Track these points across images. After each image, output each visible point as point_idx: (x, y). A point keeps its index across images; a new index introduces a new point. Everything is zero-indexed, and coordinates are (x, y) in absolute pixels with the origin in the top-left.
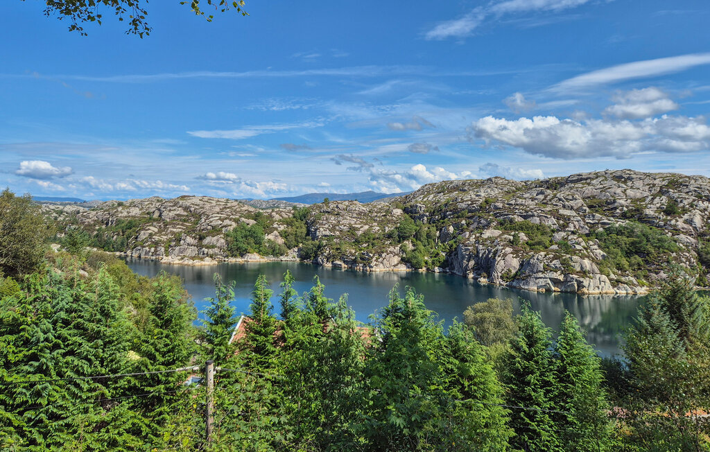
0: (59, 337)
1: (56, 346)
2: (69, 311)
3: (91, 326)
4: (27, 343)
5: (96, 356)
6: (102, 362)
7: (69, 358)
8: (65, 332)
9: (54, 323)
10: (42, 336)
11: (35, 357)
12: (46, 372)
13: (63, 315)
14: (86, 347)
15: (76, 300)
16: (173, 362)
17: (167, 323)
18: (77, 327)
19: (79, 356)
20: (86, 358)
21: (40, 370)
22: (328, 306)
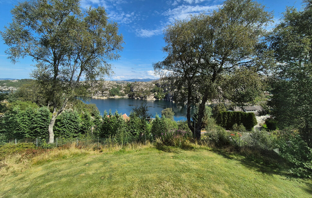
0: (68, 122)
1: (67, 124)
2: (69, 117)
3: (73, 120)
4: (62, 123)
5: (75, 125)
6: (75, 126)
7: (70, 126)
8: (69, 121)
9: (67, 119)
10: (65, 122)
11: (64, 126)
12: (66, 128)
13: (68, 118)
14: (73, 124)
15: (70, 115)
16: (89, 126)
17: (87, 119)
18: (71, 120)
19: (71, 125)
20: (73, 125)
21: (64, 128)
22: (118, 115)
